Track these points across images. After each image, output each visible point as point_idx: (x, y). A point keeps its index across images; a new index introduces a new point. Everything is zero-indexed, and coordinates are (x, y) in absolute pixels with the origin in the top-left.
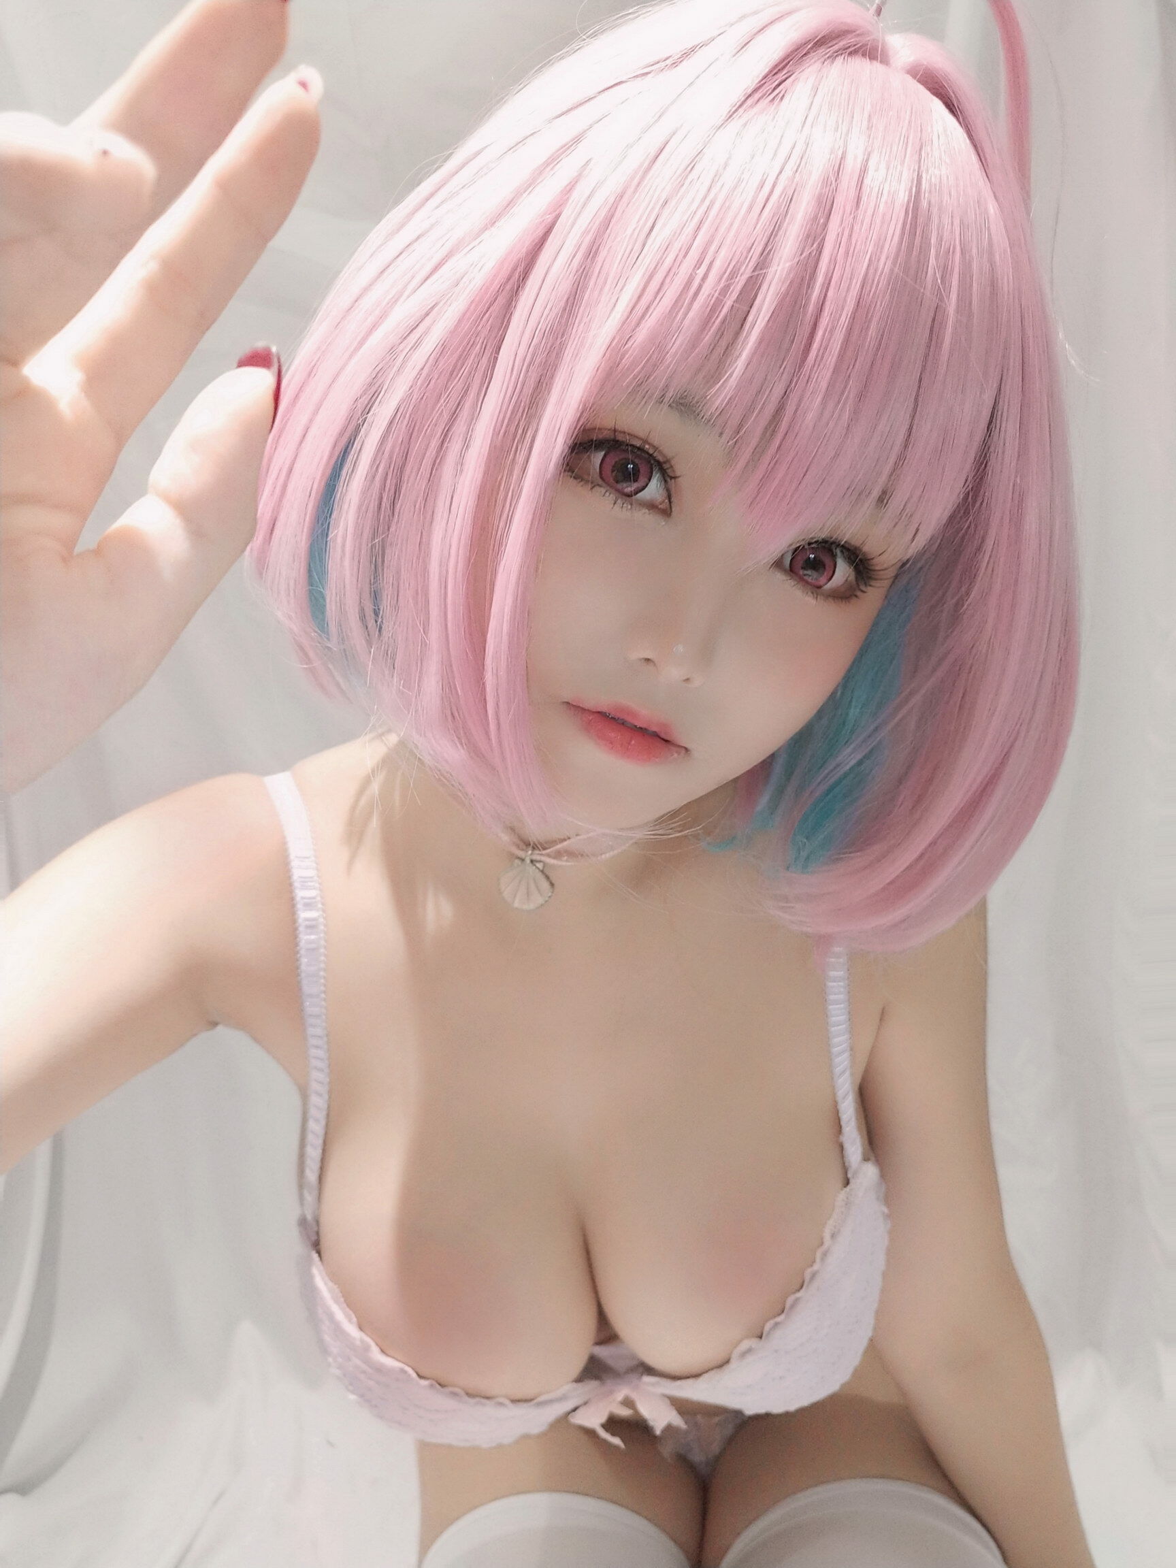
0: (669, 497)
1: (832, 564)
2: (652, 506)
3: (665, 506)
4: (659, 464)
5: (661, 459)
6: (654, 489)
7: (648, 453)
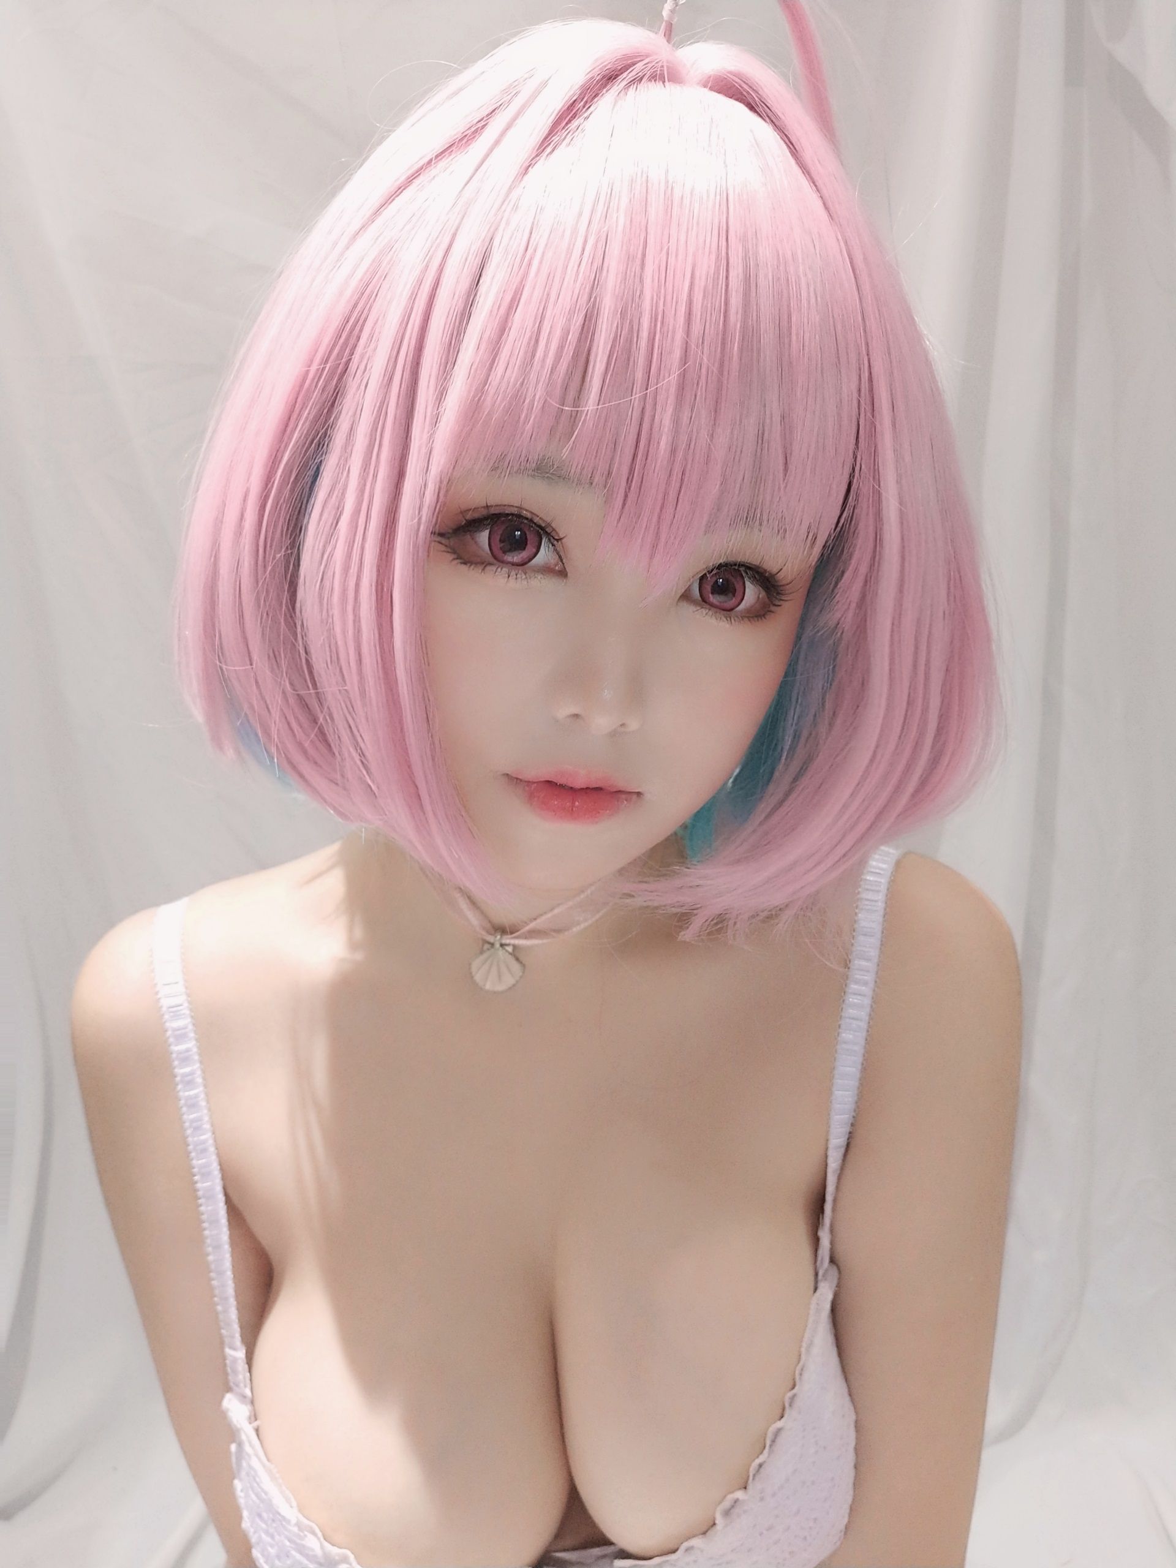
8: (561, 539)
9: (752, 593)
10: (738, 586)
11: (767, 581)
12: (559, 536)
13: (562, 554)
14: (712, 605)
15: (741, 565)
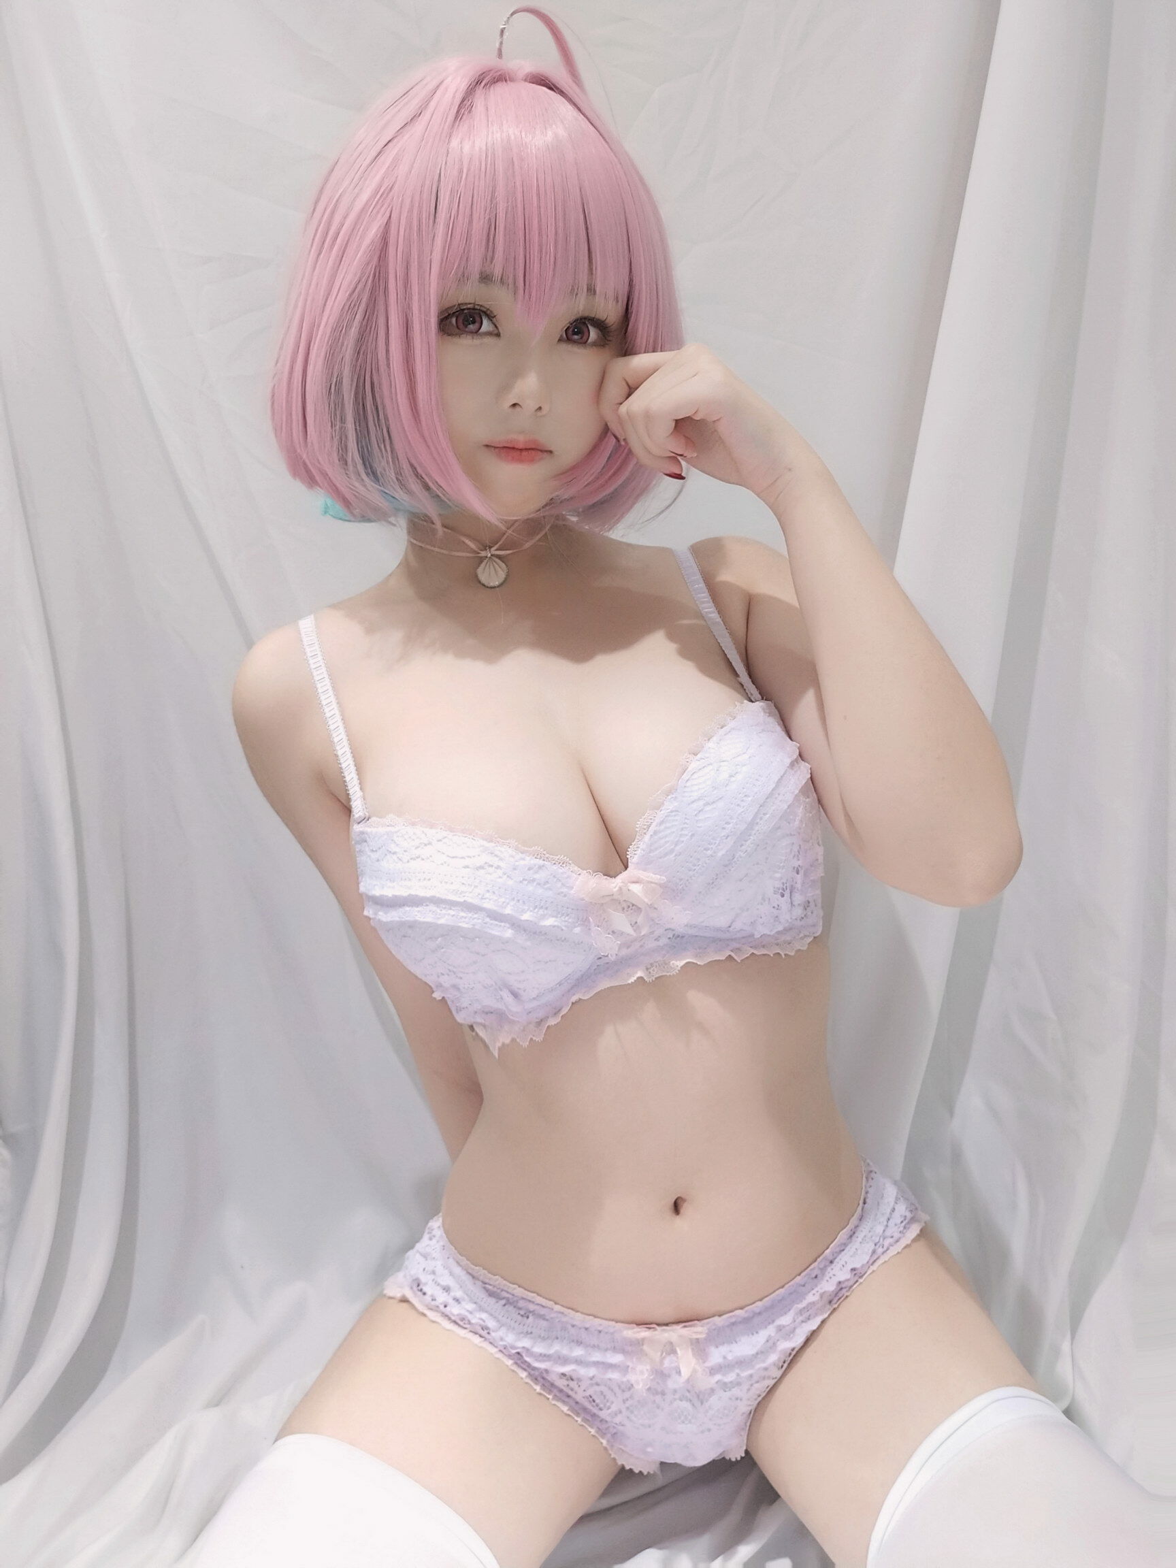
0: (496, 326)
1: (587, 329)
2: (489, 334)
3: (496, 332)
4: (485, 312)
5: (485, 310)
6: (486, 326)
7: (477, 309)
8: (495, 316)
9: (593, 334)
10: (585, 330)
11: (600, 325)
12: (493, 314)
13: (496, 323)
14: (575, 342)
15: (585, 318)
